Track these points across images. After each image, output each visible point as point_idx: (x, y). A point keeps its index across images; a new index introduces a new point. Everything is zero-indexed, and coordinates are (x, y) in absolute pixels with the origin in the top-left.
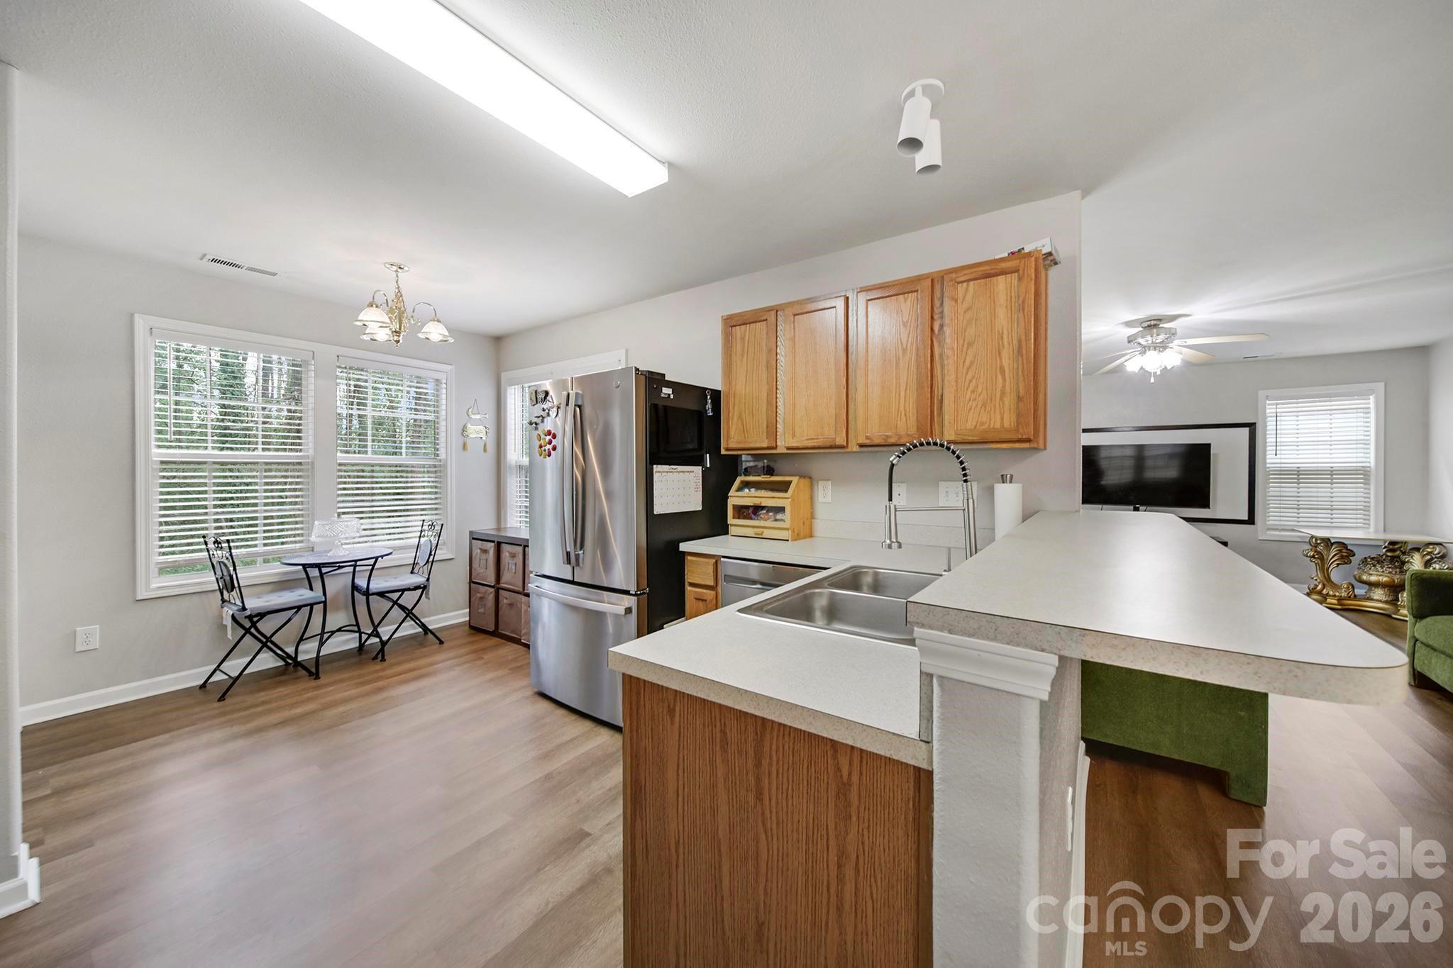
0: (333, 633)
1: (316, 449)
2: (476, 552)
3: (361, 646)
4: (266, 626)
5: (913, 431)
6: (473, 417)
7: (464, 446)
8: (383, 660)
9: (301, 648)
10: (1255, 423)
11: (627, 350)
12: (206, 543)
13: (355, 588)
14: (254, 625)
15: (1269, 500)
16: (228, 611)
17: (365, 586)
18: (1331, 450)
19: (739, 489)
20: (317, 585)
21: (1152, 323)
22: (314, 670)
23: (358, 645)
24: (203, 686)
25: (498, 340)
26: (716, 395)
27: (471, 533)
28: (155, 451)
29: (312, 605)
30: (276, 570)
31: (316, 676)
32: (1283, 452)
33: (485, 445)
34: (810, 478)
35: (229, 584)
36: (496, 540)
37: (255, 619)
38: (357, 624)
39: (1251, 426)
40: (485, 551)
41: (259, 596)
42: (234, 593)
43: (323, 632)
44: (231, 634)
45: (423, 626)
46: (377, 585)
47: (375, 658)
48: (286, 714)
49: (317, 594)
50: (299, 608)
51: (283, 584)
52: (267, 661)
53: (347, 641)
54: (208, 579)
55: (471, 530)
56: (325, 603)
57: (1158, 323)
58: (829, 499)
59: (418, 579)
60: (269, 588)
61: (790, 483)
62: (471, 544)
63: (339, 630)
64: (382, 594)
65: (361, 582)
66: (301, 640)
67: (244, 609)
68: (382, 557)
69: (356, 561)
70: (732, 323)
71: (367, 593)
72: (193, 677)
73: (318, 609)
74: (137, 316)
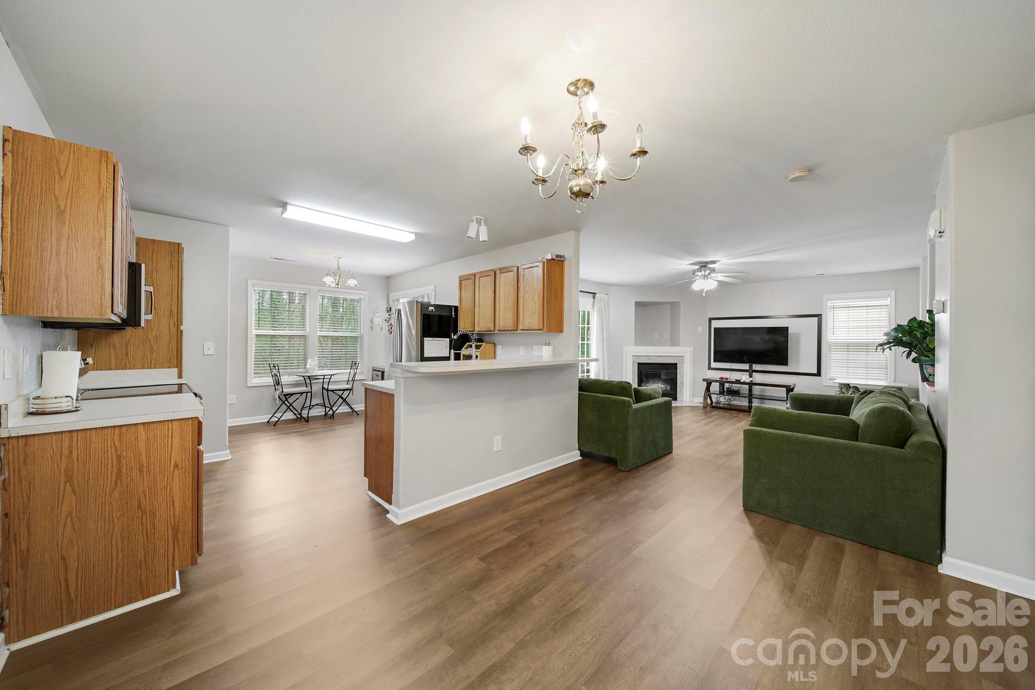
0: (313, 406)
1: (309, 330)
2: (374, 376)
3: (326, 414)
4: (291, 400)
5: (512, 326)
6: (376, 314)
7: (372, 328)
8: (333, 418)
9: (302, 412)
10: (821, 315)
11: (435, 286)
12: (270, 367)
13: (323, 388)
14: (286, 399)
15: (831, 362)
16: (278, 393)
17: (327, 387)
18: (867, 331)
19: (466, 348)
20: (309, 386)
21: (703, 264)
22: (307, 420)
23: (324, 414)
24: (268, 422)
25: (388, 278)
26: (456, 308)
27: (373, 367)
28: (254, 331)
29: (307, 393)
30: (295, 378)
31: (308, 421)
32: (837, 333)
33: (382, 327)
34: (495, 344)
35: (278, 383)
36: (382, 370)
37: (287, 397)
38: (324, 404)
39: (819, 316)
40: (378, 376)
41: (288, 388)
42: (279, 386)
43: (310, 405)
44: (278, 402)
45: (351, 408)
46: (331, 387)
47: (330, 418)
48: (297, 430)
49: (308, 389)
50: (302, 393)
51: (296, 385)
52: (289, 416)
53: (321, 412)
54: (270, 380)
55: (374, 366)
56: (311, 392)
57: (706, 264)
58: (500, 353)
59: (349, 386)
60: (291, 386)
61: (482, 345)
62: (373, 372)
63: (317, 405)
64: (332, 391)
65: (326, 386)
66: (303, 408)
67: (283, 392)
68: (333, 375)
69: (324, 376)
70: (462, 279)
71: (328, 390)
72: (264, 418)
73: (309, 394)
74: (249, 280)
